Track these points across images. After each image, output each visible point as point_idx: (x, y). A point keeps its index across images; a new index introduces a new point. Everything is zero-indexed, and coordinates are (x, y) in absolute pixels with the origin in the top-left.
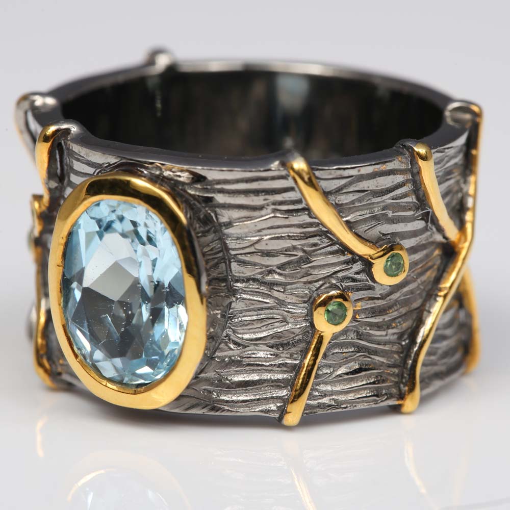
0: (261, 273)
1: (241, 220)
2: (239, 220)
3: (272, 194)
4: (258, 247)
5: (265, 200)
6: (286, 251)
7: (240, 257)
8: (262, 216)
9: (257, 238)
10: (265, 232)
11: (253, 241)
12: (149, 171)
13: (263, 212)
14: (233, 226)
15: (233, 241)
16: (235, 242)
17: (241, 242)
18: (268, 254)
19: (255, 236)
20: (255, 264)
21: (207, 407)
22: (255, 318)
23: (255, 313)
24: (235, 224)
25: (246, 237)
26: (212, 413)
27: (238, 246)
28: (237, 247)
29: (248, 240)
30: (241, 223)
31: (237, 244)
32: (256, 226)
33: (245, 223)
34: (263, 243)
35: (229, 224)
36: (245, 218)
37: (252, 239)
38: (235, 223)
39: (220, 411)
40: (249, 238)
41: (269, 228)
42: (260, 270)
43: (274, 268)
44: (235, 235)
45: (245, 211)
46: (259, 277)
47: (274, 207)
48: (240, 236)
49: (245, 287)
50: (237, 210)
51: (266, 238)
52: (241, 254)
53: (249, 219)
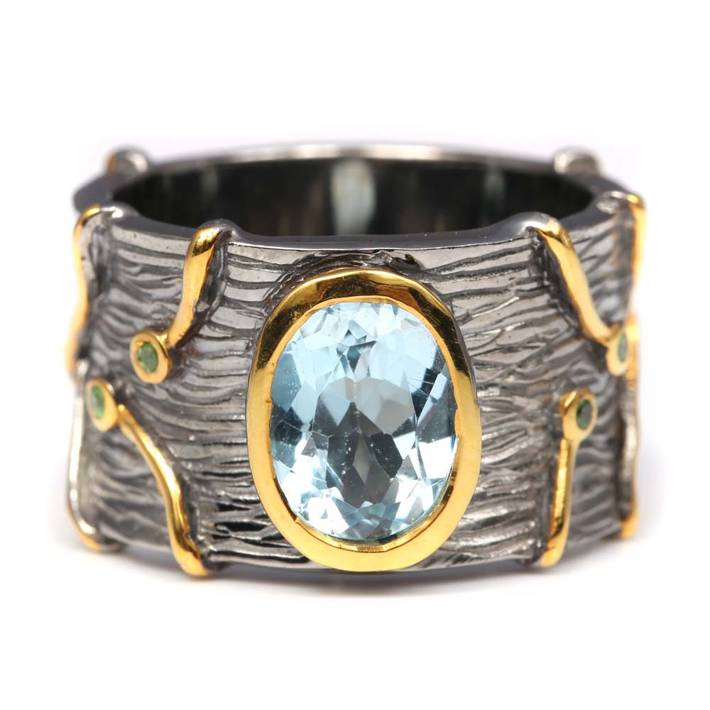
0: (500, 376)
1: (481, 310)
2: (478, 311)
3: (520, 271)
4: (501, 342)
5: (511, 279)
6: (529, 342)
7: (478, 358)
8: (505, 301)
9: (498, 331)
10: (506, 322)
11: (494, 335)
12: (370, 262)
13: (507, 295)
14: (472, 319)
15: (471, 339)
16: (474, 339)
17: (481, 338)
18: (510, 349)
19: (496, 329)
20: (495, 365)
21: (452, 559)
22: (496, 434)
23: (495, 428)
24: (474, 316)
25: (486, 331)
26: (459, 565)
27: (477, 344)
28: (476, 346)
29: (489, 334)
30: (482, 314)
31: (476, 342)
32: (499, 314)
33: (487, 312)
34: (506, 336)
35: (467, 318)
36: (486, 305)
37: (492, 332)
38: (474, 314)
39: (468, 561)
40: (489, 332)
41: (512, 316)
42: (501, 372)
43: (514, 367)
44: (473, 331)
45: (487, 297)
46: (498, 380)
47: (518, 287)
48: (477, 331)
49: (485, 397)
50: (478, 298)
51: (509, 329)
52: (479, 354)
53: (491, 306)
